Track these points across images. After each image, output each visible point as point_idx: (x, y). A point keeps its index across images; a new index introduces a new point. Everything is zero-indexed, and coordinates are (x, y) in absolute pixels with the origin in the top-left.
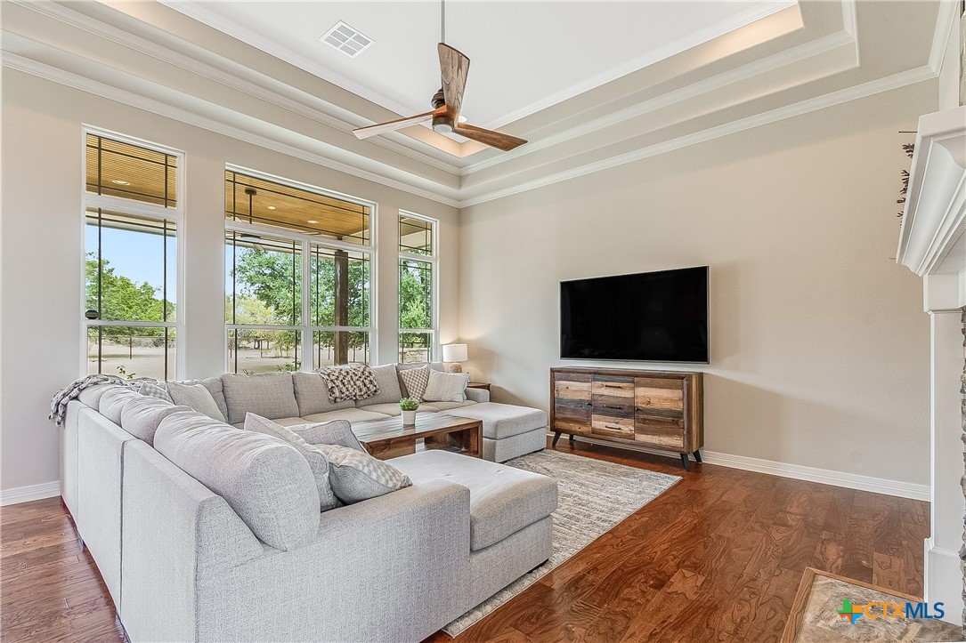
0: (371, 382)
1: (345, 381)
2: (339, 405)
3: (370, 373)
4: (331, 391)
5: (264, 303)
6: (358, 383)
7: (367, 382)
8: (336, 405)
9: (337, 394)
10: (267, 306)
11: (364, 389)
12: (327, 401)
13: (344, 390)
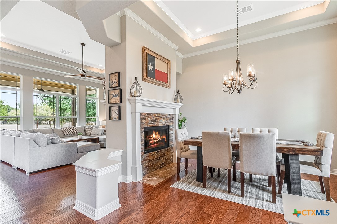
0: (75, 130)
1: (68, 130)
2: (66, 136)
3: (75, 128)
4: (64, 132)
5: (50, 107)
6: (72, 131)
7: (74, 130)
8: (65, 136)
9: (65, 133)
10: (51, 109)
11: (73, 132)
12: (62, 135)
13: (67, 132)
